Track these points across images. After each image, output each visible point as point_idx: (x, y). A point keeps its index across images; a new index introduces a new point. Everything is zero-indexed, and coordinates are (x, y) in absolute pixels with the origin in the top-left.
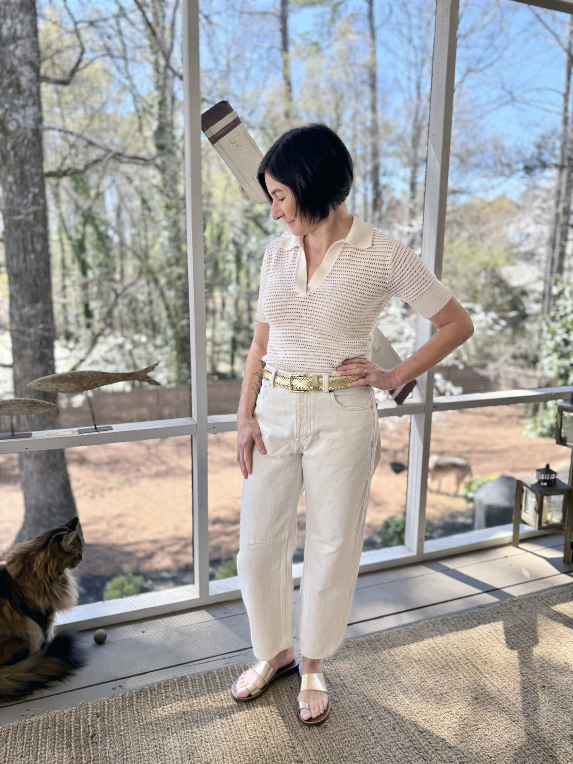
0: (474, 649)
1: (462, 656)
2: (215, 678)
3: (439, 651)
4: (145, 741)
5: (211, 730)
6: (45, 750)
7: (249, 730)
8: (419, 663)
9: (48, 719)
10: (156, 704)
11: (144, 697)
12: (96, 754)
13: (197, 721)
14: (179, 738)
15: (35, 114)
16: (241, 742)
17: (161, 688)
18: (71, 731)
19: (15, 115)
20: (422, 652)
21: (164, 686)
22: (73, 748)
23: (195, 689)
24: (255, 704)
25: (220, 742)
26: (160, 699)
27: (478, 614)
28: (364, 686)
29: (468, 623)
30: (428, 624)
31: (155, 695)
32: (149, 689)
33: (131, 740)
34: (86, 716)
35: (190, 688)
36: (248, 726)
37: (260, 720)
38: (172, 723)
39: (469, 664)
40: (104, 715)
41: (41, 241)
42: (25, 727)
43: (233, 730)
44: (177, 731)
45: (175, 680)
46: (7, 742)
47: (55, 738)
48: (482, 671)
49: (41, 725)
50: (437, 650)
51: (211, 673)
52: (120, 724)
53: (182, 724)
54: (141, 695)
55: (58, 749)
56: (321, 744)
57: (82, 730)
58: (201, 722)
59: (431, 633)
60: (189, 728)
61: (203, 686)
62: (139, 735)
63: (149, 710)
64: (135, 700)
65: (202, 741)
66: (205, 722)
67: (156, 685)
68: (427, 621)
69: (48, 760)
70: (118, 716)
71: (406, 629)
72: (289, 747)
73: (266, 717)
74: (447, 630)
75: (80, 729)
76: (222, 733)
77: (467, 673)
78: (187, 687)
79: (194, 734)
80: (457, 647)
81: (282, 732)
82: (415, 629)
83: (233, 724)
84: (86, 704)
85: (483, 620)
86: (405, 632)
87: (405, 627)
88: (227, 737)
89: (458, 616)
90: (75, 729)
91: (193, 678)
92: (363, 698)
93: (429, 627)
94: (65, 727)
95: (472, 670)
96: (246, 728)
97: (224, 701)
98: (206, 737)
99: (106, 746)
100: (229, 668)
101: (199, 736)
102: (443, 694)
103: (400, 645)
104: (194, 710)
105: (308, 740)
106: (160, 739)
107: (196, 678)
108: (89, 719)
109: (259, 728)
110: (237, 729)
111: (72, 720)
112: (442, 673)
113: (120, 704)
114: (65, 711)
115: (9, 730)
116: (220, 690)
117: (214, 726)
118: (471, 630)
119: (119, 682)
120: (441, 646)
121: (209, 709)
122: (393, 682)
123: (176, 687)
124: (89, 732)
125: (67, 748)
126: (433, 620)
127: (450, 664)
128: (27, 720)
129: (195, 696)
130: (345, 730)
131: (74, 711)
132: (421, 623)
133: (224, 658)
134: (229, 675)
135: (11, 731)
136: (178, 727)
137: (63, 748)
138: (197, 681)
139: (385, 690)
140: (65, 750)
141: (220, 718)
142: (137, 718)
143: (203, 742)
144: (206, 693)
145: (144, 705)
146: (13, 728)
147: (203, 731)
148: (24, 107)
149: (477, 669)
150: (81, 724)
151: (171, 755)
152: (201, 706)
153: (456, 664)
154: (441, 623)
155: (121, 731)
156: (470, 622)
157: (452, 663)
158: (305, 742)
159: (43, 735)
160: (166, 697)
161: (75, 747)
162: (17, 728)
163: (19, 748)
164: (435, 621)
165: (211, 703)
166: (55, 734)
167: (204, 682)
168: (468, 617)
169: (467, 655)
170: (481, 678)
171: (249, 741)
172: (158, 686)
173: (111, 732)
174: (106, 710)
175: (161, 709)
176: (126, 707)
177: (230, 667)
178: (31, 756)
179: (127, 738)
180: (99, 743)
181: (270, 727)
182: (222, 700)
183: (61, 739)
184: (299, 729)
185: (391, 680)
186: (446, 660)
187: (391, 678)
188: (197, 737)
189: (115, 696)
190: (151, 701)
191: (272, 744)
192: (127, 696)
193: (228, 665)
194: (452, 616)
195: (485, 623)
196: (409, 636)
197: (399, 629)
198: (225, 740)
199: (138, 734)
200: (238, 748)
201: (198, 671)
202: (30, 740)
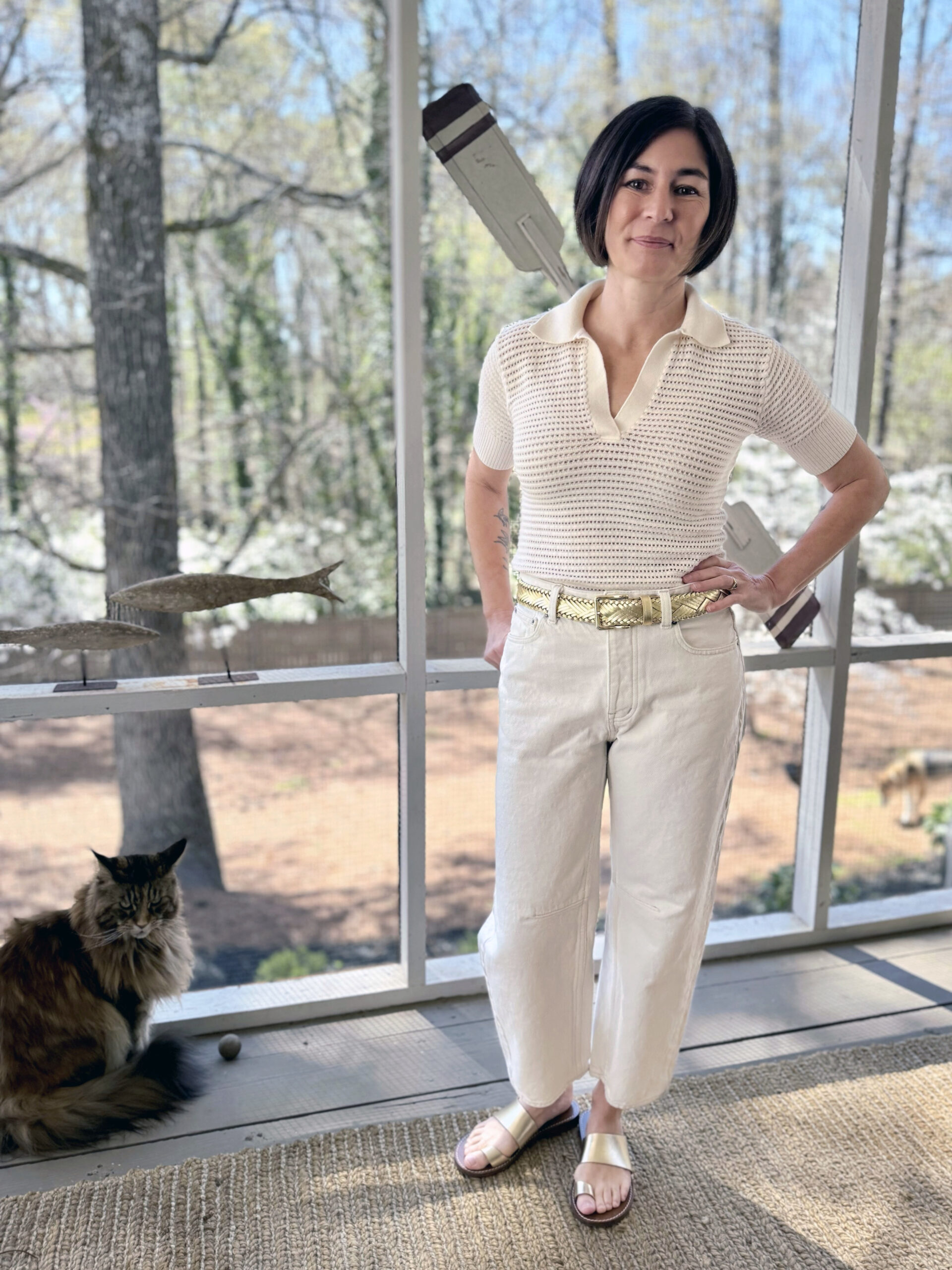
0: (911, 1109)
1: (888, 1120)
2: (428, 1131)
3: (844, 1109)
4: (297, 1233)
5: (414, 1221)
6: (125, 1236)
7: (482, 1226)
8: (804, 1127)
9: (132, 1182)
10: (321, 1169)
11: (300, 1156)
12: (210, 1250)
13: (391, 1204)
14: (357, 1231)
15: (149, 118)
16: (467, 1246)
17: (330, 1142)
18: (170, 1206)
19: (113, 121)
20: (811, 1108)
21: (337, 1140)
22: (172, 1235)
23: (391, 1149)
24: (495, 1182)
25: (429, 1243)
26: (328, 1161)
27: (925, 1045)
28: (699, 1163)
29: (904, 1061)
30: (826, 1057)
31: (320, 1154)
32: (310, 1142)
33: (272, 1229)
34: (197, 1182)
35: (382, 1146)
36: (480, 1219)
37: (504, 1209)
38: (346, 1204)
39: (900, 1135)
40: (229, 1182)
41: (157, 347)
42: (92, 1195)
43: (454, 1225)
44: (355, 1220)
45: (357, 1130)
46: (60, 1217)
47: (141, 1217)
48: (925, 1149)
49: (119, 1193)
50: (840, 1107)
51: (421, 1122)
52: (254, 1200)
53: (364, 1207)
54: (294, 1152)
55: (147, 1235)
56: (611, 1260)
57: (189, 1205)
58: (397, 1206)
59: (832, 1075)
60: (376, 1215)
61: (404, 1143)
62: (288, 1221)
63: (306, 1180)
64: (283, 1160)
65: (397, 1239)
66: (404, 1207)
67: (322, 1137)
68: (825, 1053)
69: (128, 1253)
70: (251, 1187)
71: (785, 1064)
72: (553, 1261)
73: (514, 1205)
74: (861, 1070)
75: (185, 1204)
76: (433, 1228)
77: (894, 1151)
78: (377, 1144)
79: (384, 1226)
80: (880, 1103)
81: (542, 1234)
82: (801, 1066)
83: (455, 1214)
84: (198, 1161)
85: (932, 1056)
86: (782, 1069)
87: (783, 1061)
88: (442, 1235)
89: (885, 1045)
90: (178, 1204)
91: (388, 1129)
92: (695, 1184)
93: (828, 1063)
94: (161, 1199)
95: (905, 1147)
96: (478, 1223)
97: (440, 1173)
98: (405, 1233)
99: (229, 1236)
100: (454, 1115)
101: (392, 1230)
102: (846, 1186)
103: (770, 1093)
104: (387, 1185)
105: (587, 1252)
106: (323, 1231)
107: (394, 1129)
108: (203, 1188)
109: (499, 1224)
110: (461, 1222)
111: (173, 1187)
112: (847, 1149)
113: (258, 1166)
114: (162, 1172)
115: (65, 1197)
116: (435, 1152)
117: (419, 1215)
118: (909, 1073)
119: (259, 1128)
120: (848, 1098)
121: (413, 1185)
122: (753, 1159)
123: (356, 1142)
124: (201, 1211)
125: (162, 1235)
126: (836, 1052)
127: (863, 1132)
128: (97, 1183)
129: (390, 1161)
130: (656, 1238)
131: (177, 1172)
132: (814, 1055)
133: (445, 1098)
134: (452, 1127)
135: (68, 1200)
136: (357, 1212)
137: (155, 1235)
138: (395, 1134)
139: (736, 1171)
140: (158, 1238)
141: (433, 1202)
142: (285, 1192)
143: (400, 1241)
144: (410, 1156)
145: (299, 1170)
146: (73, 1194)
147: (400, 1222)
148: (129, 106)
149: (915, 1144)
150: (189, 1195)
151: (340, 1261)
152: (399, 1178)
153: (875, 1134)
154: (852, 1058)
155: (256, 1212)
156: (908, 1059)
157: (868, 1131)
158: (582, 1254)
159: (122, 1210)
160: (339, 1159)
161: (177, 1235)
162: (79, 1194)
163: (81, 1229)
164: (840, 1053)
165: (417, 1175)
166: (142, 1209)
167: (406, 1137)
168: (904, 1049)
169: (897, 1117)
170: (921, 1163)
171: (481, 1244)
172: (325, 1139)
173: (238, 1213)
174: (232, 1174)
175: (328, 1178)
176: (267, 1172)
177: (456, 1113)
178: (100, 1244)
179: (266, 1225)
180: (217, 1230)
181: (520, 1224)
182: (437, 1170)
183: (152, 1220)
184: (572, 1230)
185: (749, 1154)
186: (857, 1125)
187: (750, 1150)
188: (388, 1232)
189: (250, 1151)
190: (312, 1164)
191: (522, 1254)
192: (271, 1151)
193: (452, 1109)
194: (873, 1045)
195: (936, 1062)
196: (789, 1077)
197: (771, 1064)
198: (438, 1241)
199: (285, 1219)
200: (461, 1256)
201: (399, 1118)
202: (100, 1216)
